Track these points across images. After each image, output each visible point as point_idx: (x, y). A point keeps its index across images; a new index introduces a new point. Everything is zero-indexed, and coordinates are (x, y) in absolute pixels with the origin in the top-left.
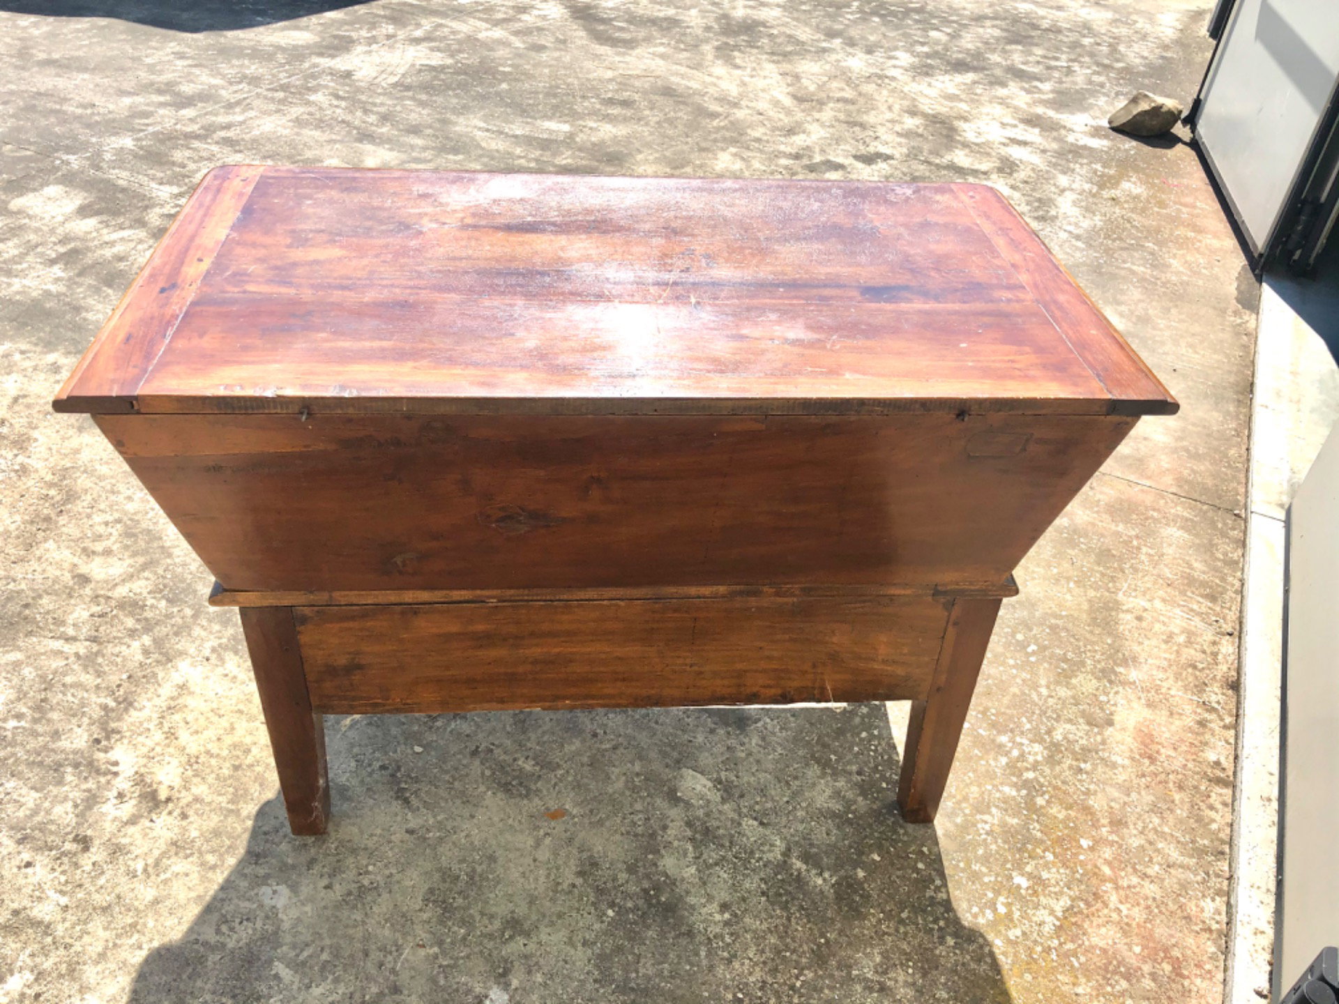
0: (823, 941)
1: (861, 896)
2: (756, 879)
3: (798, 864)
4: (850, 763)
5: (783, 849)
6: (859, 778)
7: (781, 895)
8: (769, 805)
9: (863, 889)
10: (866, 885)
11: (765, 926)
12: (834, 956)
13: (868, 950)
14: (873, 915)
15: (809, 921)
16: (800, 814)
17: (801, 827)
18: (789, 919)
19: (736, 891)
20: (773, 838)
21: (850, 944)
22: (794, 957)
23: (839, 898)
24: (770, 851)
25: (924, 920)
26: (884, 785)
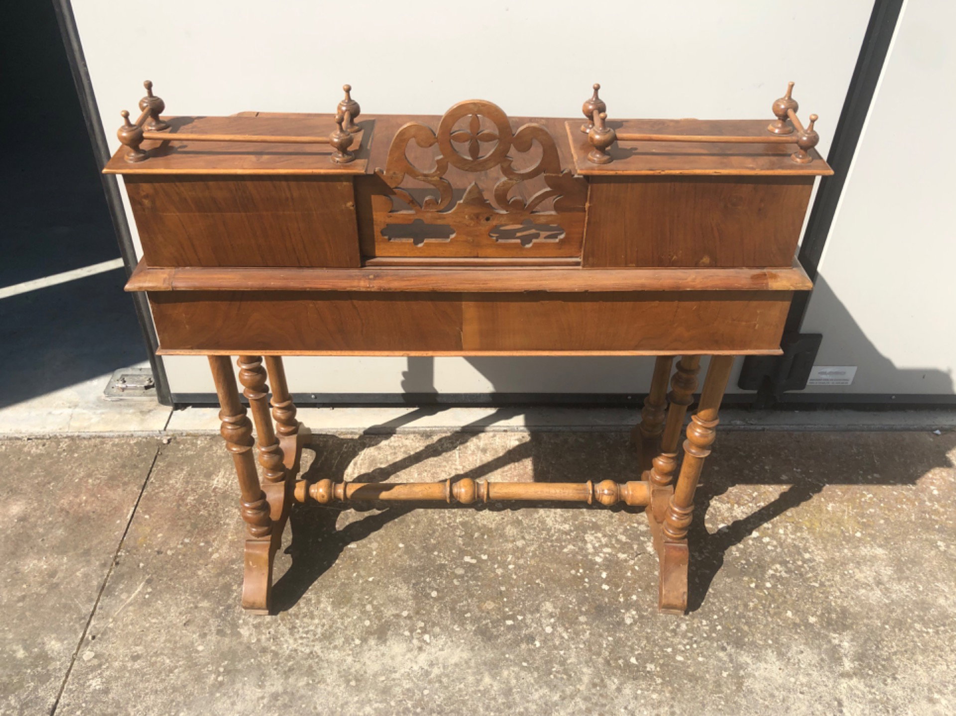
0: (887, 627)
1: (829, 613)
2: (888, 688)
3: (848, 665)
4: (720, 660)
5: (847, 680)
6: (729, 648)
7: (883, 666)
8: (820, 707)
9: (823, 614)
10: (818, 613)
11: (917, 667)
12: (889, 616)
13: (863, 598)
14: (835, 602)
15: (883, 640)
16: (803, 679)
17: (815, 674)
18: (895, 653)
19: (912, 698)
20: (844, 691)
21: (872, 610)
22: (916, 639)
23: (845, 627)
24: (858, 689)
25: (807, 573)
26: (719, 628)
